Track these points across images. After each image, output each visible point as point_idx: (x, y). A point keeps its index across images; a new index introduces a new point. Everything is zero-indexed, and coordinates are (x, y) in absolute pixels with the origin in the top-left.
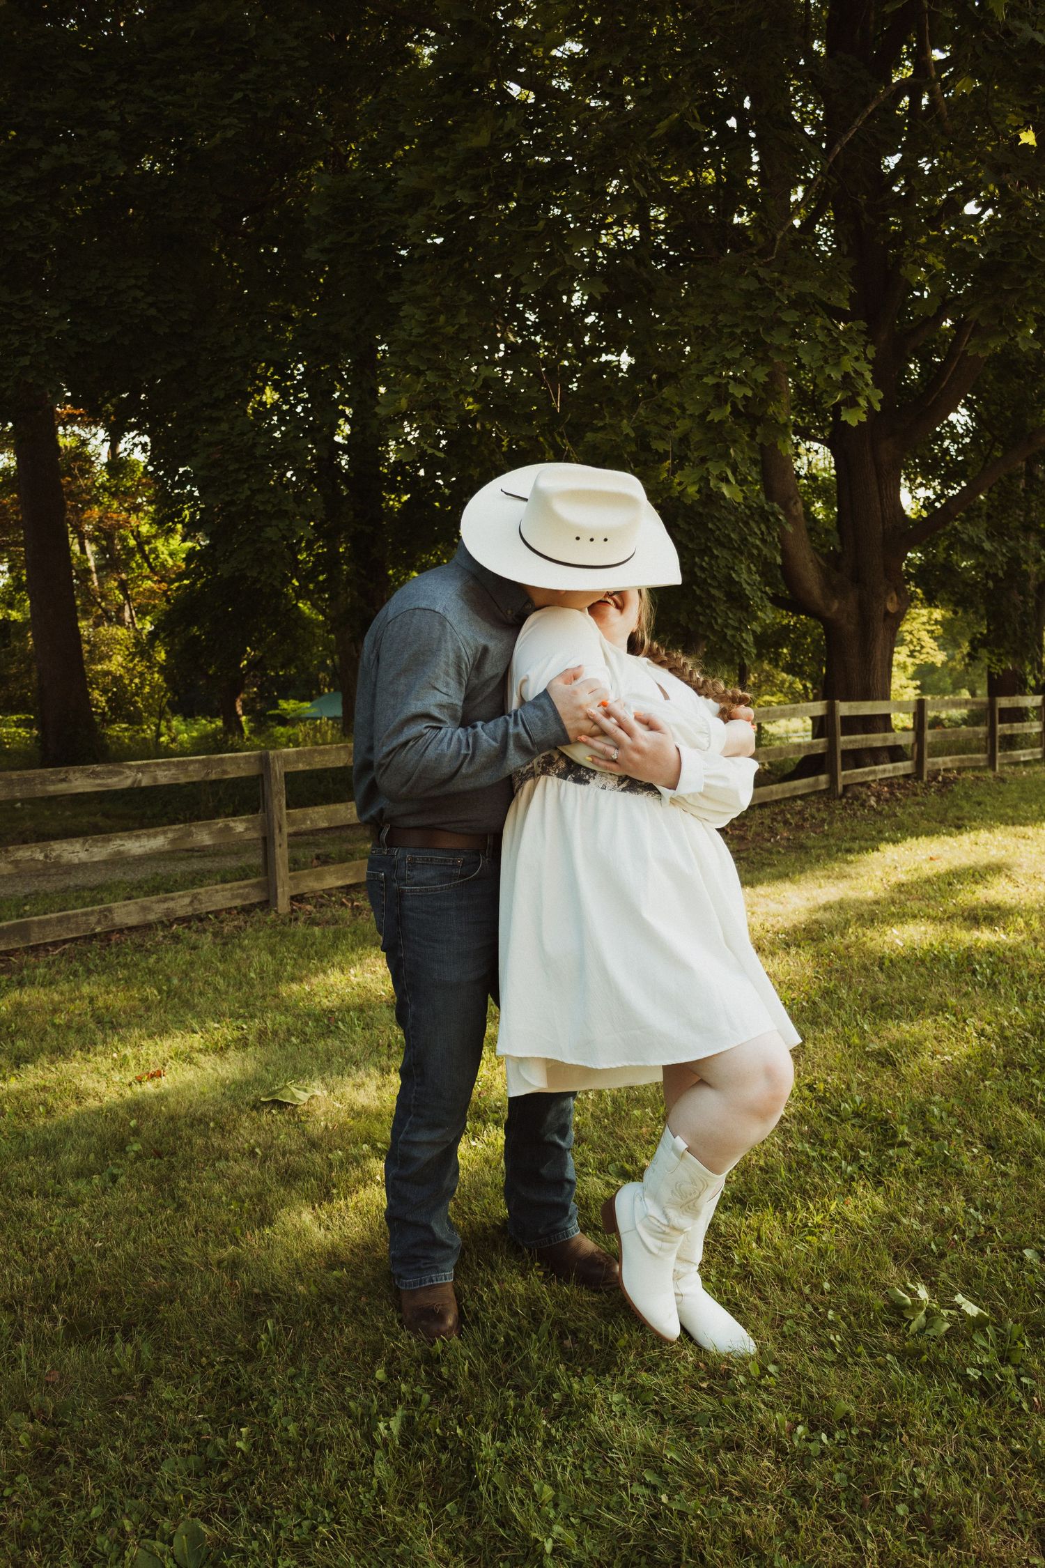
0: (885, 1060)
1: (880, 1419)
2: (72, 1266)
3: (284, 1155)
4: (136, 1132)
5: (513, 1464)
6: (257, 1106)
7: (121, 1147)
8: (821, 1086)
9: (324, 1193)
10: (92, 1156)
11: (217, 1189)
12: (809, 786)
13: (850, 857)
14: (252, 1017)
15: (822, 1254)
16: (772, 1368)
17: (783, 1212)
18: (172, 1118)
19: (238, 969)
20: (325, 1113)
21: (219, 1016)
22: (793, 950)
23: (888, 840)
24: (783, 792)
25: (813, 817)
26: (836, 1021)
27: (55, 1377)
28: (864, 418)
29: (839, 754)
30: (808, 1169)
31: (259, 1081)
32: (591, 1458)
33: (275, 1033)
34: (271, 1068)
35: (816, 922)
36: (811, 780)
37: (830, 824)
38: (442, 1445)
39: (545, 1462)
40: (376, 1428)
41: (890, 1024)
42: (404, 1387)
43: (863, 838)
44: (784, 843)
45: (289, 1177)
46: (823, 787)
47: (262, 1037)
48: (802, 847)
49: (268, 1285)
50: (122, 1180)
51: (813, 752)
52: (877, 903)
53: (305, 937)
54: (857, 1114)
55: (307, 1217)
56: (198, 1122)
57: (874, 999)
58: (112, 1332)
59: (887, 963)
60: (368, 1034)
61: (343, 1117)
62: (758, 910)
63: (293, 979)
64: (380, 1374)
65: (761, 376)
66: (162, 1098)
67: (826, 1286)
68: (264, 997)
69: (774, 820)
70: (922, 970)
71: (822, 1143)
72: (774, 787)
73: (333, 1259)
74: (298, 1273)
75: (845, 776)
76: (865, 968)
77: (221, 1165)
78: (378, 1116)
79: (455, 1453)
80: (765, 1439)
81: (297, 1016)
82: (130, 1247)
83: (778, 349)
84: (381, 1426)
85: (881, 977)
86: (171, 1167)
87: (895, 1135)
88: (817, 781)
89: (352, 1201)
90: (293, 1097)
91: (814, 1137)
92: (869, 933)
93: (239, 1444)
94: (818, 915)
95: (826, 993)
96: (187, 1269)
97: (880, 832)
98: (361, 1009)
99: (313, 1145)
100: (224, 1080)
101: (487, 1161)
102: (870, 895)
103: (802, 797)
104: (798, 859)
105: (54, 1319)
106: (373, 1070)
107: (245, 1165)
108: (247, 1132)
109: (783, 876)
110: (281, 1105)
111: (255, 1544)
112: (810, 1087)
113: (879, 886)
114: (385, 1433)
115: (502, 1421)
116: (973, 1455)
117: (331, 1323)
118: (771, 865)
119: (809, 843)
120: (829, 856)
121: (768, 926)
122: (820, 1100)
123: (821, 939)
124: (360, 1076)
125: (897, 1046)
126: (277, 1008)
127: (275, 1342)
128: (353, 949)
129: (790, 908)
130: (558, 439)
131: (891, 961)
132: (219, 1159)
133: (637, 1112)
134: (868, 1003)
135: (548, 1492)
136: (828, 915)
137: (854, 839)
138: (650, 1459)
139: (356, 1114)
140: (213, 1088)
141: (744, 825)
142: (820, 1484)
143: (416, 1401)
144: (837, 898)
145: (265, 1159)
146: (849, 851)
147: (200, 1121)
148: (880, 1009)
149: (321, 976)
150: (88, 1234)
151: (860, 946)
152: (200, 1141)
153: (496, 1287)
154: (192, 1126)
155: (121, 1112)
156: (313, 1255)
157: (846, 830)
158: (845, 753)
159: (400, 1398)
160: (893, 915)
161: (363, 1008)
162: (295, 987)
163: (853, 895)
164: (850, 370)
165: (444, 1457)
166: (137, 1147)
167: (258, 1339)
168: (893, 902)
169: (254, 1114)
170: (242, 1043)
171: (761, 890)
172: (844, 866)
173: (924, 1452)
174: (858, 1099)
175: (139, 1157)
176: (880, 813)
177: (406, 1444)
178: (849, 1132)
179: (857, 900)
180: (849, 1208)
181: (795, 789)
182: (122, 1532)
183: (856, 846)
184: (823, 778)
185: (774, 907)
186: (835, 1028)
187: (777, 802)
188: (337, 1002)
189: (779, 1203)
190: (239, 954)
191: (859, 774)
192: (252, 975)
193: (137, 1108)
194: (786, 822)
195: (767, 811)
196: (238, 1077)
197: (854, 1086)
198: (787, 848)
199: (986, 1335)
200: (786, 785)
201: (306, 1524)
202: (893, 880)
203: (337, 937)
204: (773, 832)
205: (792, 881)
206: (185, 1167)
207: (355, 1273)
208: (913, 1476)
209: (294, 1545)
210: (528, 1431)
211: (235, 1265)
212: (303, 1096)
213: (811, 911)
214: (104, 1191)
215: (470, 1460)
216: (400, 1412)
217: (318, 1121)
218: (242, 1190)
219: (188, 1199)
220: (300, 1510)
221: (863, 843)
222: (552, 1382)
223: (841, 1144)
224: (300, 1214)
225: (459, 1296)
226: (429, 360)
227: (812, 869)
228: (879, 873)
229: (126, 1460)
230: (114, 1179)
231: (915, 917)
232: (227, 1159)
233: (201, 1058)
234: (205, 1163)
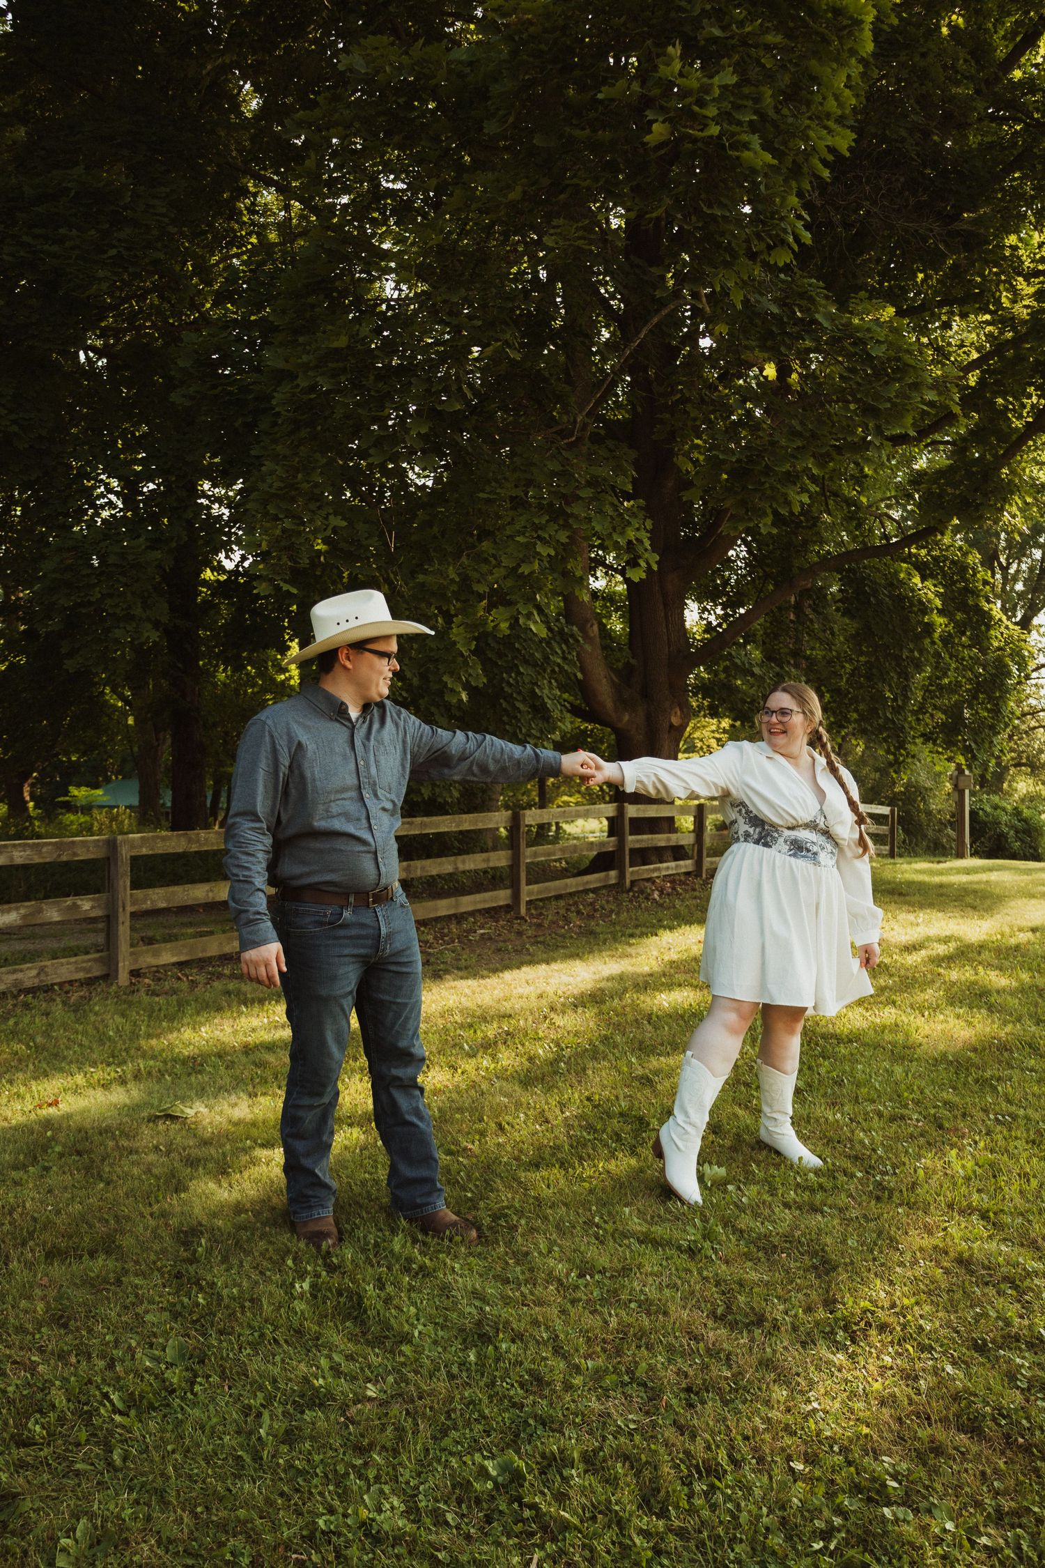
0: (646, 1081)
1: (623, 1268)
2: (35, 1220)
3: (184, 1150)
4: (53, 1138)
5: (388, 1301)
6: (153, 1119)
7: (45, 1148)
8: (597, 1097)
9: (222, 1170)
10: (21, 1157)
11: (135, 1171)
12: (600, 880)
13: (633, 941)
14: (124, 1062)
15: (591, 1191)
16: (556, 1248)
17: (566, 1170)
18: (80, 1131)
19: (97, 1029)
20: (211, 1123)
21: (94, 1064)
22: (580, 1010)
23: (665, 928)
24: (577, 885)
25: (603, 908)
26: (611, 1057)
27: (45, 1281)
28: (644, 576)
29: (627, 852)
30: (585, 1146)
31: (147, 1104)
32: (440, 1296)
33: (149, 1073)
34: (155, 1095)
35: (600, 989)
36: (602, 875)
37: (618, 914)
38: (340, 1294)
39: (409, 1298)
40: (294, 1287)
41: (652, 1058)
42: (309, 1268)
43: (644, 925)
44: (576, 929)
45: (193, 1163)
46: (613, 881)
47: (137, 1077)
48: (592, 933)
49: (195, 1223)
50: (55, 1168)
51: (604, 850)
52: (651, 975)
53: (150, 1004)
54: (622, 1114)
55: (212, 1185)
56: (105, 1131)
57: (641, 1043)
58: (81, 1257)
59: (654, 1018)
60: (231, 1072)
61: (225, 1126)
62: (552, 981)
63: (149, 1036)
64: (290, 1262)
65: (563, 537)
66: (68, 1116)
67: (594, 1208)
68: (127, 1050)
69: (568, 910)
70: (681, 1022)
71: (595, 1131)
72: (569, 881)
73: (238, 1208)
74: (214, 1215)
75: (632, 872)
76: (636, 1020)
77: (135, 1157)
78: (254, 1124)
79: (350, 1298)
80: (551, 1277)
81: (165, 1062)
82: (78, 1207)
83: (576, 517)
84: (297, 1286)
85: (649, 1028)
86: (92, 1161)
87: (648, 1124)
88: (607, 876)
89: (246, 1174)
90: (182, 1112)
91: (591, 1128)
92: (642, 998)
93: (201, 1301)
94: (602, 985)
95: (605, 1039)
96: (128, 1219)
97: (660, 921)
98: (220, 1056)
99: (206, 1143)
100: (115, 1106)
101: (346, 1148)
102: (646, 969)
103: (594, 891)
104: (588, 942)
105: (32, 1250)
106: (242, 1094)
107: (152, 1157)
108: (147, 1136)
109: (575, 956)
110: (173, 1118)
111: (225, 1344)
112: (588, 1099)
113: (654, 963)
114: (299, 1290)
115: (379, 1280)
116: (679, 1282)
117: (248, 1240)
118: (563, 947)
119: (598, 930)
120: (615, 939)
121: (560, 993)
122: (595, 1107)
123: (603, 1002)
124: (233, 1098)
125: (657, 1072)
126: (144, 1056)
127: (209, 1251)
128: (198, 1013)
129: (579, 979)
130: (392, 576)
131: (658, 1017)
132: (131, 1153)
133: (458, 1116)
134: (636, 1045)
135: (413, 1310)
136: (610, 984)
137: (637, 927)
138: (476, 1294)
139: (236, 1124)
140: (109, 1110)
141: (541, 914)
142: (584, 1298)
143: (318, 1276)
144: (619, 972)
145: (168, 1153)
146: (632, 936)
147: (106, 1132)
148: (644, 1049)
149: (175, 1034)
150: (42, 1203)
151: (635, 1007)
152: (111, 1144)
153: (364, 1214)
154: (101, 1134)
155: (36, 1127)
156: (222, 1207)
157: (631, 919)
158: (633, 852)
159: (306, 1272)
160: (663, 984)
161: (221, 1054)
162: (154, 1042)
163: (630, 969)
164: (633, 538)
165: (342, 1300)
166: (58, 1149)
167: (195, 1251)
168: (664, 975)
169: (151, 1125)
170: (123, 1082)
171: (554, 966)
172: (626, 947)
173: (650, 1280)
174: (623, 1104)
175: (61, 1155)
176: (661, 905)
177: (314, 1297)
178: (615, 1123)
179: (635, 973)
180: (612, 1166)
181: (587, 883)
182: (130, 1347)
183: (638, 932)
184: (613, 873)
185: (565, 979)
186: (610, 1061)
187: (570, 894)
188: (196, 1051)
189: (563, 1164)
190: (93, 1018)
191: (645, 871)
192: (111, 1033)
193: (47, 1123)
194: (579, 912)
195: (562, 903)
196: (128, 1101)
197: (621, 1097)
198: (579, 934)
199: (695, 1226)
200: (579, 879)
201: (256, 1334)
202: (666, 958)
203: (181, 1004)
204: (567, 921)
205: (581, 958)
206: (103, 1160)
207: (257, 1214)
208: (641, 1291)
209: (249, 1343)
210: (398, 1284)
211: (164, 1214)
212: (190, 1112)
213: (595, 981)
214: (42, 1176)
215: (360, 1298)
216: (308, 1280)
217: (204, 1128)
218: (155, 1171)
219: (115, 1178)
220: (250, 1326)
221: (644, 930)
222: (410, 1260)
223: (609, 1130)
224: (206, 1184)
225: (337, 1223)
226: (287, 510)
227: (600, 951)
228: (655, 953)
229: (119, 1315)
230: (47, 1169)
231: (680, 985)
232: (137, 1152)
233: (91, 1092)
234: (121, 1156)
